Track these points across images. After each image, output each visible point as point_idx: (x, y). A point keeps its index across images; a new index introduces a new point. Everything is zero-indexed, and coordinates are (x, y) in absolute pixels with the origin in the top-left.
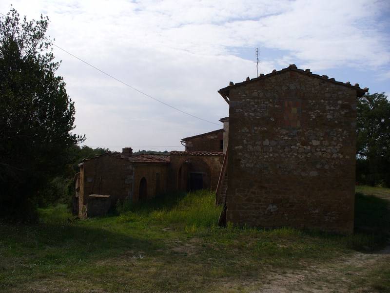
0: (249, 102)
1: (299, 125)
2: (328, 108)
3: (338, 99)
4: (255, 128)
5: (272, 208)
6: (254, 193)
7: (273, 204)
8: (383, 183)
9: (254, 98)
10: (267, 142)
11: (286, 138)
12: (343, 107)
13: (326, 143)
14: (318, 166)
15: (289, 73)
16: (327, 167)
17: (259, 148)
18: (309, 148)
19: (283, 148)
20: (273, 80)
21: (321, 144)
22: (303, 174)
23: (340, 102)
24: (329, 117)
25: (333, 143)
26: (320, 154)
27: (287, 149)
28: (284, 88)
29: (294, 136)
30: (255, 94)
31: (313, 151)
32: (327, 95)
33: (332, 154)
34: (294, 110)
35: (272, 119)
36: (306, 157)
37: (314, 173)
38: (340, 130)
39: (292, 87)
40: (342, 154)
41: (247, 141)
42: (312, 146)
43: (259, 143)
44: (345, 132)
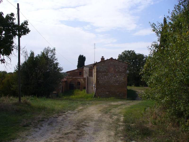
0: (101, 67)
1: (113, 73)
2: (120, 68)
3: (123, 66)
4: (103, 73)
5: (107, 93)
6: (103, 89)
7: (107, 92)
8: (134, 85)
9: (102, 66)
10: (106, 77)
11: (110, 76)
12: (124, 68)
13: (120, 77)
14: (118, 82)
15: (111, 60)
16: (120, 83)
17: (104, 78)
18: (116, 78)
19: (110, 78)
20: (107, 61)
21: (119, 77)
22: (115, 84)
23: (123, 67)
24: (121, 70)
25: (122, 77)
26: (118, 79)
27: (110, 79)
28: (110, 63)
29: (112, 75)
30: (103, 65)
31: (117, 79)
32: (120, 65)
33: (121, 79)
34: (112, 69)
35: (107, 71)
36: (115, 80)
37: (117, 84)
38: (123, 74)
39: (112, 63)
40: (124, 79)
41: (101, 77)
42: (117, 77)
43: (104, 77)
44: (125, 74)
